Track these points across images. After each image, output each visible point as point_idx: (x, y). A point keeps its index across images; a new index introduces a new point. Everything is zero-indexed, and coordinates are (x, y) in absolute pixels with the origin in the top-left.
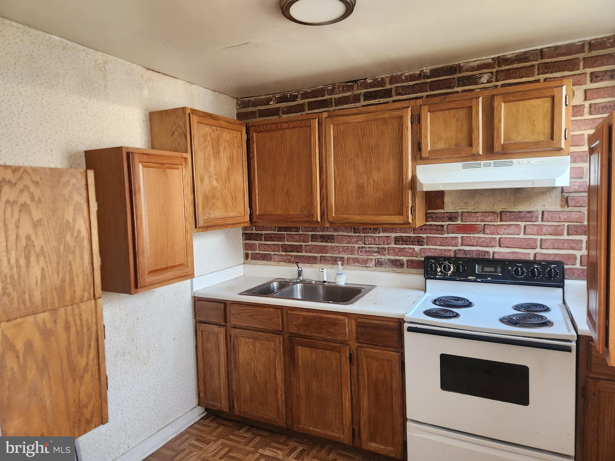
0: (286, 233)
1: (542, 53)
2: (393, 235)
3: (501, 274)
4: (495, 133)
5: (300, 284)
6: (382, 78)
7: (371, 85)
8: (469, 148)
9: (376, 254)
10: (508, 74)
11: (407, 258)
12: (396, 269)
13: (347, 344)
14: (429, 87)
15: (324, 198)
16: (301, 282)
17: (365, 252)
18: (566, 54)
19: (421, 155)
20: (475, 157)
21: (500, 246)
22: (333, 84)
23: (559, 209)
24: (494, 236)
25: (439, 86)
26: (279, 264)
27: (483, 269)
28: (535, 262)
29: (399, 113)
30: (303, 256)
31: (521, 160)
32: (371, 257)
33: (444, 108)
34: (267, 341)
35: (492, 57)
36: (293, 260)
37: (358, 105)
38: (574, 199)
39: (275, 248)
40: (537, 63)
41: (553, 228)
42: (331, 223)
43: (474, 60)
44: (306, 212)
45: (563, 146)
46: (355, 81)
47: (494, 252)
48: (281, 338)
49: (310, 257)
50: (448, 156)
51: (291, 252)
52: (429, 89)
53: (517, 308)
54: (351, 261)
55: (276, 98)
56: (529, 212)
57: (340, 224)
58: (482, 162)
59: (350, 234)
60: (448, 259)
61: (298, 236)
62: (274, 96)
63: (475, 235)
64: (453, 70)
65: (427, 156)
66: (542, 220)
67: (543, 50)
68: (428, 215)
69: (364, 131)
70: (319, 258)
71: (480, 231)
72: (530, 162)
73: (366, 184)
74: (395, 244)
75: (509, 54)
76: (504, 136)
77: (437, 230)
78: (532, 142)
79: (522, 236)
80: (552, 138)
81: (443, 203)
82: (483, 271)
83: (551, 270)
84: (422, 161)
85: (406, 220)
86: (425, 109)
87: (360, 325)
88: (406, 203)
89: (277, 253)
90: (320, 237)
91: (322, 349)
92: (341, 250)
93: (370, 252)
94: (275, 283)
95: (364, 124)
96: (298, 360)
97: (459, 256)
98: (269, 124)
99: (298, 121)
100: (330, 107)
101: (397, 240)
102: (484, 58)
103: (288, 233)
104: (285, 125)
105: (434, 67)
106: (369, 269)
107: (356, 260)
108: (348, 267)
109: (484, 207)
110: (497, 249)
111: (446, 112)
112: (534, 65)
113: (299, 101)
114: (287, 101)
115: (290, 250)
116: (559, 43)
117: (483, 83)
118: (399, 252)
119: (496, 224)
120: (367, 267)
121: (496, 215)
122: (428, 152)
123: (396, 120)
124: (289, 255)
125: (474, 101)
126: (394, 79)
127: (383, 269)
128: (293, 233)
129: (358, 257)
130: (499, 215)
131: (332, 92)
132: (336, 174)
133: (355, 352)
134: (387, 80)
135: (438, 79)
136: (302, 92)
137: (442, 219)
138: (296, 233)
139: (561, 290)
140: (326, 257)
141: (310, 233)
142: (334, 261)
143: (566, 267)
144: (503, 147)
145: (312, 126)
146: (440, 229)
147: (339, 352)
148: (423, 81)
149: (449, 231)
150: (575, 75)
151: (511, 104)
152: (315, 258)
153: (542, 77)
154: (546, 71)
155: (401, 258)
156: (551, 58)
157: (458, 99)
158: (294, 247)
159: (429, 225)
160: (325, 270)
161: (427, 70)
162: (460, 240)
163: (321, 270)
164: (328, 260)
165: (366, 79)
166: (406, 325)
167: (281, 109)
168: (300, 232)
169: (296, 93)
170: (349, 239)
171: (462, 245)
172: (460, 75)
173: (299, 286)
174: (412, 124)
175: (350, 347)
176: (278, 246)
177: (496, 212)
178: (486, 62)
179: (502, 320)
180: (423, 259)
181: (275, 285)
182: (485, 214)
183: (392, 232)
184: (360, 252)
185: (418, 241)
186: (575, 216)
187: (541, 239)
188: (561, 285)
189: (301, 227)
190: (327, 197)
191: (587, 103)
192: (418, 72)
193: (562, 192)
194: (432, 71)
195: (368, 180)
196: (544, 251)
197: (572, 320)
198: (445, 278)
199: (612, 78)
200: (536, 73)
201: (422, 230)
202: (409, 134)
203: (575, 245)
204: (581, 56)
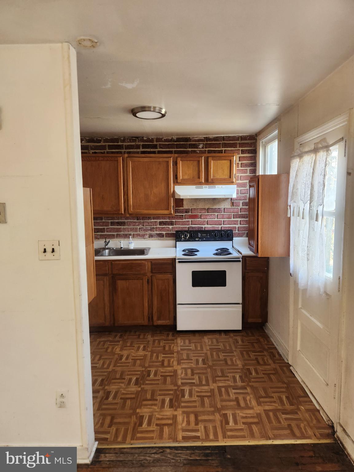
1: (223, 138)
2: (159, 221)
3: (209, 237)
4: (209, 173)
6: (152, 138)
7: (146, 141)
8: (198, 179)
9: (150, 231)
10: (211, 145)
11: (166, 232)
12: (160, 238)
13: (147, 275)
14: (175, 146)
15: (127, 201)
16: (108, 249)
17: (143, 230)
18: (232, 141)
19: (177, 181)
20: (201, 183)
21: (207, 224)
22: (124, 137)
23: (230, 207)
24: (205, 220)
25: (180, 147)
27: (201, 235)
28: (221, 230)
29: (167, 160)
30: (106, 235)
31: (220, 186)
32: (146, 233)
34: (99, 280)
35: (204, 136)
37: (138, 150)
38: (235, 203)
40: (221, 142)
41: (228, 215)
42: (130, 214)
43: (196, 136)
44: (114, 209)
45: (234, 181)
46: (137, 138)
47: (205, 227)
48: (108, 277)
49: (110, 235)
50: (190, 182)
51: (97, 232)
53: (217, 250)
54: (135, 236)
55: (86, 139)
56: (219, 209)
57: (135, 215)
58: (204, 186)
59: (135, 221)
60: (186, 231)
61: (102, 223)
63: (197, 220)
64: (187, 139)
65: (180, 181)
66: (224, 212)
68: (176, 210)
69: (148, 167)
70: (116, 235)
71: (199, 218)
73: (149, 194)
74: (160, 225)
75: (211, 136)
76: (213, 175)
77: (180, 218)
78: (223, 179)
79: (216, 219)
80: (230, 177)
81: (183, 204)
82: (202, 236)
83: (228, 233)
84: (177, 184)
85: (170, 213)
86: (179, 159)
87: (153, 265)
88: (170, 204)
90: (117, 223)
91: (132, 280)
92: (129, 230)
93: (146, 230)
95: (148, 162)
96: (118, 288)
97: (190, 230)
98: (90, 157)
99: (110, 157)
100: (122, 150)
101: (161, 223)
102: (200, 136)
103: (95, 221)
104: (101, 159)
106: (145, 239)
107: (138, 235)
108: (134, 239)
109: (201, 206)
110: (206, 226)
111: (188, 162)
112: (220, 143)
113: (102, 144)
114: (94, 143)
115: (96, 232)
116: (230, 135)
117: (200, 148)
118: (161, 229)
119: (205, 214)
120: (144, 238)
123: (165, 163)
124: (96, 234)
125: (200, 158)
126: (158, 140)
127: (153, 239)
128: (98, 221)
129: (139, 233)
130: (207, 210)
131: (124, 141)
132: (133, 188)
133: (150, 278)
134: (155, 140)
135: (180, 143)
136: (104, 139)
137: (182, 212)
138: (100, 221)
140: (120, 234)
141: (110, 221)
142: (126, 236)
143: (233, 232)
144: (212, 180)
145: (119, 160)
146: (181, 217)
147: (142, 279)
148: (173, 143)
149: (186, 218)
150: (236, 150)
151: (215, 161)
152: (114, 235)
153: (224, 149)
154: (225, 147)
155: (163, 232)
156: (227, 141)
157: (193, 156)
158: (100, 229)
159: (176, 215)
160: (122, 241)
161: (175, 138)
162: (190, 222)
163: (120, 241)
164: (121, 236)
165: (143, 137)
166: (177, 261)
167: (90, 146)
168: (104, 221)
169: (101, 139)
170: (134, 224)
171: (191, 224)
172: (190, 143)
173: (107, 251)
174: (173, 165)
178: (201, 138)
179: (214, 254)
180: (175, 232)
182: (201, 209)
183: (158, 219)
184: (140, 230)
185: (171, 224)
186: (236, 210)
187: (224, 221)
188: (232, 240)
189: (104, 217)
190: (128, 200)
191: (240, 162)
192: (170, 138)
193: (231, 200)
194: (177, 138)
195: (151, 192)
196: (225, 226)
197: (239, 251)
198: (185, 240)
199: (249, 153)
200: (221, 147)
201: (173, 218)
202: (172, 170)
203: (235, 223)
204: (238, 142)
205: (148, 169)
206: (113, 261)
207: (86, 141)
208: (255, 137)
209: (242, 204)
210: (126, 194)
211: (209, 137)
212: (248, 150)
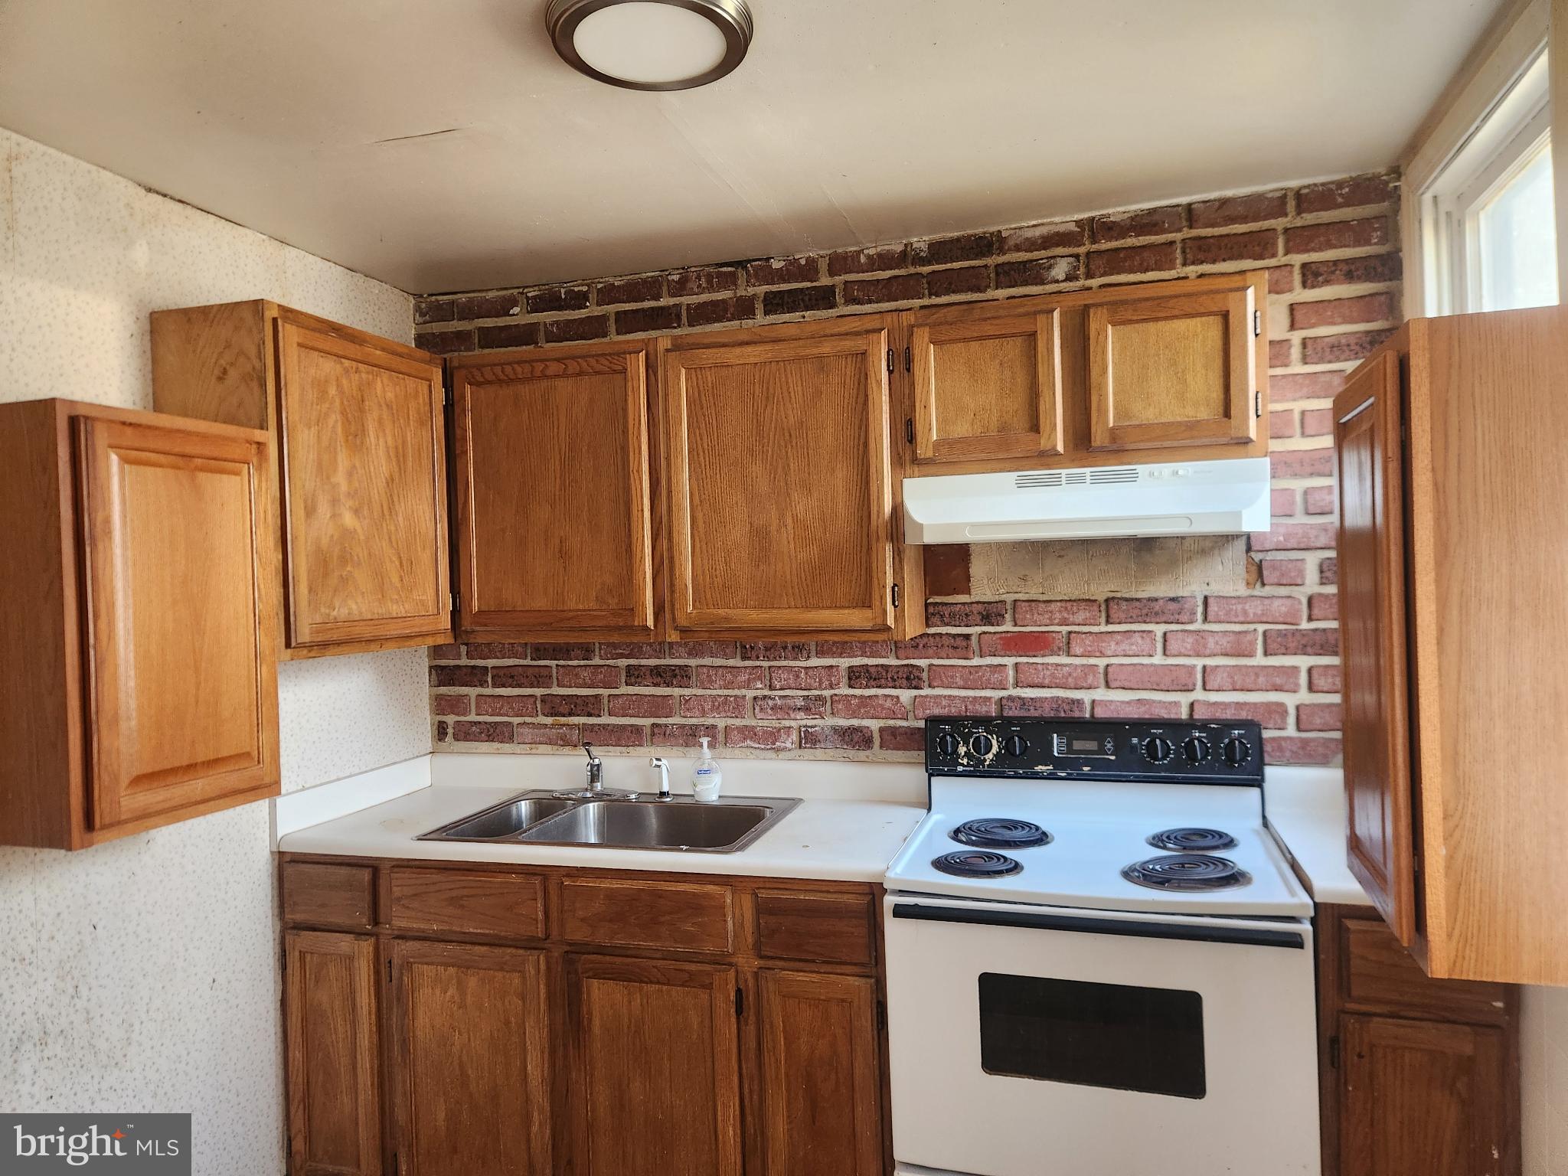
0: (556, 662)
1: (1190, 214)
2: (845, 663)
3: (1113, 758)
4: (1094, 399)
5: (596, 804)
6: (808, 258)
7: (783, 276)
8: (1032, 435)
9: (801, 715)
10: (1116, 261)
11: (882, 723)
12: (851, 753)
13: (731, 964)
14: (926, 286)
15: (664, 565)
16: (598, 797)
17: (772, 709)
18: (1244, 219)
19: (914, 452)
20: (1046, 458)
21: (1108, 686)
22: (683, 268)
23: (1242, 590)
24: (1092, 661)
25: (950, 284)
26: (534, 751)
27: (1069, 745)
28: (1191, 724)
29: (859, 344)
30: (604, 726)
31: (1164, 468)
32: (787, 723)
33: (968, 334)
34: (502, 969)
35: (1076, 217)
36: (575, 738)
37: (749, 323)
38: (1275, 566)
39: (523, 706)
40: (1178, 236)
41: (1232, 638)
42: (684, 631)
43: (1034, 222)
44: (613, 603)
45: (1253, 435)
46: (741, 264)
47: (1094, 701)
48: (542, 958)
49: (623, 727)
50: (983, 456)
51: (570, 715)
52: (926, 291)
53: (1158, 841)
54: (735, 736)
55: (527, 298)
56: (1173, 599)
57: (707, 634)
58: (1064, 472)
59: (731, 662)
60: (984, 721)
61: (589, 670)
62: (522, 293)
63: (1046, 660)
64: (985, 245)
65: (930, 454)
66: (1205, 619)
67: (1193, 206)
68: (931, 610)
69: (768, 388)
70: (647, 732)
71: (1059, 649)
72: (1177, 472)
73: (774, 528)
74: (850, 686)
75: (1117, 212)
76: (1115, 408)
77: (956, 648)
78: (1180, 424)
79: (1158, 659)
80: (1227, 414)
81: (968, 578)
82: (1070, 750)
83: (1232, 742)
84: (916, 469)
85: (879, 621)
86: (922, 337)
87: (764, 909)
88: (880, 574)
89: (528, 720)
90: (652, 671)
91: (658, 983)
92: (707, 707)
93: (784, 710)
94: (523, 803)
95: (767, 368)
96: (590, 1020)
97: (1011, 714)
98: (510, 364)
99: (589, 356)
100: (675, 328)
101: (855, 676)
102: (1057, 219)
103: (562, 662)
104: (554, 368)
105: (937, 236)
106: (782, 755)
107: (749, 733)
108: (727, 752)
109: (1066, 586)
110: (1100, 694)
111: (975, 345)
112: (1172, 243)
113: (592, 310)
114: (560, 308)
115: (567, 711)
116: (1229, 193)
117: (1057, 281)
118: (859, 706)
119: (1095, 629)
120: (778, 750)
121: (1095, 608)
122: (931, 446)
123: (849, 360)
124: (564, 725)
125: (1041, 319)
126: (839, 263)
127: (819, 753)
128: (575, 663)
129: (753, 723)
130: (1103, 607)
131: (680, 288)
132: (697, 501)
133: (751, 983)
134: (823, 266)
135: (949, 266)
136: (600, 286)
137: (965, 619)
138: (582, 663)
139: (1255, 792)
140: (666, 726)
141: (623, 662)
142: (689, 736)
143: (1266, 734)
144: (1114, 434)
145: (628, 369)
146: (961, 645)
147: (709, 987)
148: (912, 270)
149: (985, 649)
150: (1267, 268)
151: (1129, 327)
152: (637, 730)
153: (1192, 270)
154: (1201, 256)
155: (866, 723)
156: (1213, 226)
157: (1002, 313)
158: (579, 701)
159: (933, 635)
160: (664, 762)
161: (920, 242)
162: (1011, 673)
163: (655, 762)
164: (671, 735)
165: (768, 259)
166: (890, 901)
167: (542, 328)
168: (597, 661)
169: (585, 289)
170: (729, 677)
171: (1017, 685)
172: (1001, 259)
173: (593, 810)
174: (890, 372)
175: (737, 972)
176: (533, 700)
177: (1096, 601)
178: (1062, 229)
179: (1127, 874)
180: (921, 724)
181: (524, 808)
182: (1069, 605)
183: (840, 656)
184: (757, 709)
185: (908, 678)
186: (1279, 607)
187: (1204, 667)
188: (1256, 781)
189: (597, 645)
190: (671, 559)
191: (1296, 337)
192: (899, 248)
193: (1249, 549)
194: (931, 245)
195: (781, 517)
196: (1214, 697)
197: (1295, 866)
198: (977, 772)
199: (1350, 277)
200: (1179, 261)
201: (918, 645)
202: (885, 398)
203: (1283, 680)
204: (1279, 223)
205: (767, 399)
206: (568, 876)
207: (528, 303)
208: (1387, 183)
209: (1322, 572)
210: (662, 529)
211: (1109, 216)
212: (1346, 261)
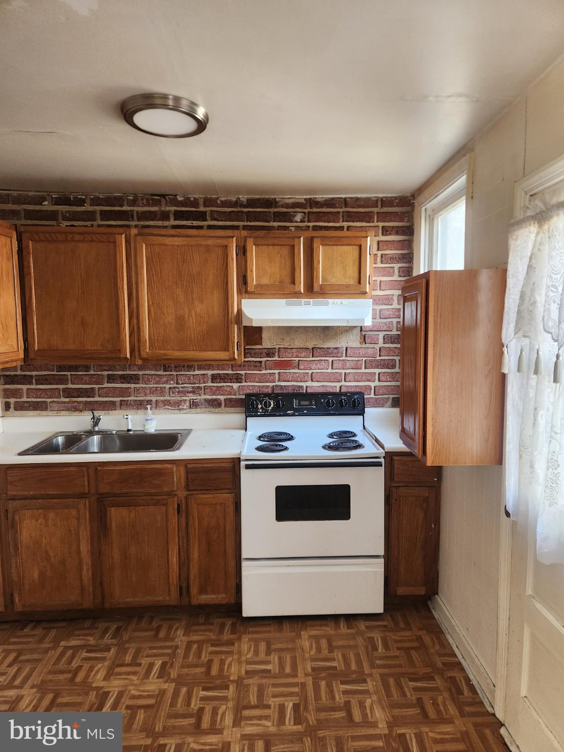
0: (70, 373)
1: (345, 202)
2: (210, 373)
3: (315, 407)
4: (315, 273)
5: (97, 436)
6: (195, 198)
7: (182, 204)
8: (292, 286)
9: (191, 394)
10: (319, 217)
11: (225, 397)
12: (212, 410)
13: (176, 495)
14: (245, 217)
15: (136, 331)
16: (98, 433)
17: (178, 392)
18: (364, 207)
19: (246, 289)
20: (297, 295)
21: (312, 380)
22: (135, 194)
23: (359, 345)
24: (307, 371)
25: (255, 217)
26: (59, 414)
27: (299, 403)
28: (340, 394)
29: (224, 242)
30: (96, 402)
31: (339, 301)
32: (184, 398)
33: (269, 243)
34: (67, 508)
35: (304, 197)
36: (81, 407)
37: (166, 223)
38: (370, 337)
39: (53, 393)
40: (341, 210)
41: (354, 362)
42: (144, 360)
43: (288, 197)
44: (110, 347)
45: (368, 291)
46: (163, 196)
47: (307, 386)
48: (87, 502)
49: (106, 402)
50: (274, 292)
51: (78, 397)
52: (246, 219)
53: (331, 436)
54: (161, 404)
55: (52, 198)
56: (335, 348)
57: (155, 361)
58: (303, 300)
59: (159, 373)
60: (267, 395)
61: (88, 376)
62: (48, 195)
63: (291, 371)
64: (270, 203)
65: (253, 290)
66: (346, 356)
67: (347, 199)
68: (246, 351)
69: (184, 257)
70: (118, 404)
71: (295, 367)
72: (342, 303)
73: (187, 316)
74: (212, 382)
75: (320, 197)
76: (322, 277)
77: (256, 366)
78: (344, 285)
79: (330, 370)
80: (359, 283)
81: (261, 339)
82: (300, 405)
83: (355, 400)
84: (247, 295)
85: (232, 356)
86: (250, 242)
87: (187, 472)
88: (232, 337)
89: (55, 400)
90: (120, 377)
91: (143, 506)
92: (148, 392)
93: (184, 393)
94: (60, 437)
95: (184, 248)
96: (111, 524)
97: (277, 392)
98: (54, 233)
99: (98, 234)
100: (131, 221)
101: (214, 378)
102: (297, 197)
103: (73, 373)
104: (77, 237)
105: (250, 197)
106: (182, 411)
107: (167, 403)
108: (157, 411)
109: (298, 343)
110: (309, 384)
111: (271, 247)
112: (339, 212)
113: (87, 207)
114: (70, 205)
115: (76, 395)
116: (359, 196)
117: (297, 222)
118: (216, 390)
119: (308, 359)
120: (180, 410)
121: (309, 351)
122: (253, 286)
123: (220, 248)
124: (75, 402)
125: (296, 240)
126: (208, 202)
127: (198, 410)
128: (81, 373)
129: (169, 398)
130: (311, 350)
131: (134, 203)
132: (151, 303)
133: (184, 501)
134: (201, 202)
135: (255, 210)
136: (92, 197)
137: (260, 355)
138: (84, 373)
139: (362, 416)
140: (127, 401)
141: (106, 373)
142: (140, 405)
143: (366, 397)
144: (321, 287)
145: (117, 241)
146: (258, 365)
147: (166, 505)
148: (240, 209)
149: (267, 367)
150: (371, 226)
151: (327, 247)
152: (113, 403)
153: (346, 224)
154: (349, 219)
155: (218, 397)
156: (353, 208)
157: (281, 236)
158: (83, 391)
159: (247, 361)
160: (129, 416)
161: (243, 198)
162: (277, 376)
163: (126, 417)
164: (130, 405)
165: (176, 196)
166: (243, 463)
167: (60, 213)
168: (92, 372)
169: (84, 197)
170: (158, 379)
171: (279, 381)
172: (276, 210)
173: (96, 438)
174: (237, 255)
175: (178, 497)
176: (58, 391)
177: (309, 348)
178: (299, 201)
179: (324, 447)
180: (244, 397)
181: (60, 440)
182: (299, 350)
183: (208, 370)
184: (171, 393)
185: (237, 379)
186: (370, 352)
187: (345, 373)
188: (362, 413)
189: (92, 365)
190: (139, 328)
191: (379, 253)
192: (234, 199)
193: (361, 330)
194: (248, 200)
195: (190, 311)
196: (348, 384)
197: (377, 440)
198: (266, 414)
199: (397, 233)
200: (341, 220)
201: (241, 366)
202: (235, 265)
203: (370, 377)
204: (375, 210)
205: (184, 261)
206: (100, 466)
207: (52, 200)
208: (410, 200)
209: (384, 339)
210: (135, 315)
211: (316, 198)
212: (396, 227)
